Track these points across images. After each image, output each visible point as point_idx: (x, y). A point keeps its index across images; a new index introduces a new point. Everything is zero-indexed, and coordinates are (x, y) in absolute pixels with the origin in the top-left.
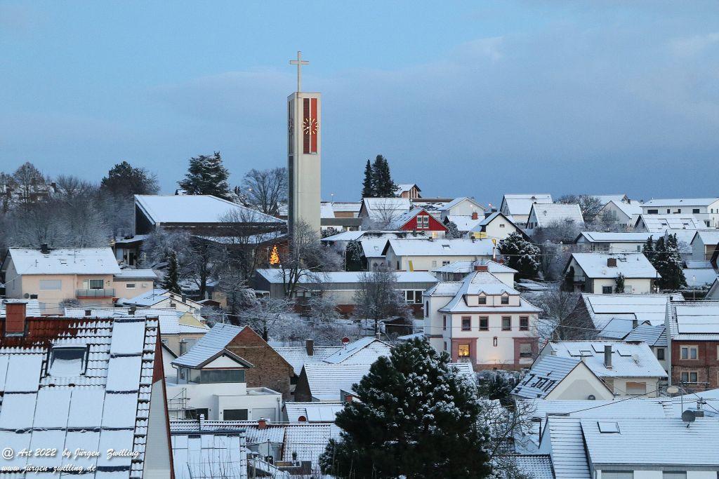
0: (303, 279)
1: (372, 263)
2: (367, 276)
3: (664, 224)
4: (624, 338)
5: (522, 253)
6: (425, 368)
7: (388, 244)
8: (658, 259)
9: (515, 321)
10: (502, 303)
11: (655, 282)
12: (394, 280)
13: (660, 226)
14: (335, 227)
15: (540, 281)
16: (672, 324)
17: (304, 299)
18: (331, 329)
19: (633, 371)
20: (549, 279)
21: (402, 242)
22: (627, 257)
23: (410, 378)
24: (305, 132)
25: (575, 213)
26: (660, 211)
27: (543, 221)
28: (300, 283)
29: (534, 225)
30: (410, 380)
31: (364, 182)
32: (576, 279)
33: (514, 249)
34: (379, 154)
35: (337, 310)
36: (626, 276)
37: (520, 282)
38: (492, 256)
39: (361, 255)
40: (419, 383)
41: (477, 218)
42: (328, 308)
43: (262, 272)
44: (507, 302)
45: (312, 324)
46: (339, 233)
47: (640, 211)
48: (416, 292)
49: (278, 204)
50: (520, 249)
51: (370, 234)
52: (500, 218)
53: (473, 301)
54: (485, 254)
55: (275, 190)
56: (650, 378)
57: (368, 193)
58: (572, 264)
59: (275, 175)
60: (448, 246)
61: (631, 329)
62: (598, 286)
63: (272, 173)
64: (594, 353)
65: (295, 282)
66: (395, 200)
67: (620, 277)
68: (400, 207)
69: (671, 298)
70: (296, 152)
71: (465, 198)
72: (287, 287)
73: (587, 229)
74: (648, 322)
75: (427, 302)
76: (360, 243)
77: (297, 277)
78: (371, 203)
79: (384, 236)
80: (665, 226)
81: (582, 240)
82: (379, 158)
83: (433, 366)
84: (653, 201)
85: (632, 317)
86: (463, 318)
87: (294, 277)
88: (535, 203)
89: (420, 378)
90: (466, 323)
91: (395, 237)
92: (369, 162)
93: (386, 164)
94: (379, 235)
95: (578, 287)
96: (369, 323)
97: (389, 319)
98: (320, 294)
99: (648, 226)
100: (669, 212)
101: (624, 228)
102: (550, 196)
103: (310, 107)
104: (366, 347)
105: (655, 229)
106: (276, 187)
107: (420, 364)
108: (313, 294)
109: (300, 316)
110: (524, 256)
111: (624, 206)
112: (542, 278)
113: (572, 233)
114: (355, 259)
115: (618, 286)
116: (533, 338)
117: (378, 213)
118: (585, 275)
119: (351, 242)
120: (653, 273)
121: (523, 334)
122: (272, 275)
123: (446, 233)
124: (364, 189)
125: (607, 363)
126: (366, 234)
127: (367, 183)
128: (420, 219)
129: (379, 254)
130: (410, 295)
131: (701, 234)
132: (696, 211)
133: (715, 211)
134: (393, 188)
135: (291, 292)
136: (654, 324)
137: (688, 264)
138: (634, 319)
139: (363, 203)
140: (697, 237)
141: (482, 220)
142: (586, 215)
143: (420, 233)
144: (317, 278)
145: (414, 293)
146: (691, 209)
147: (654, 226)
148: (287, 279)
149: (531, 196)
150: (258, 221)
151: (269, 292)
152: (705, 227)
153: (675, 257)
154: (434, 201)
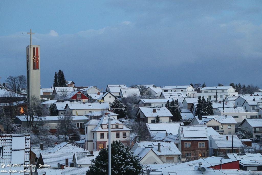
0: (35, 120)
1: (60, 112)
2: (62, 118)
3: (171, 96)
4: (163, 140)
5: (120, 108)
6: (121, 152)
7: (67, 105)
8: (172, 109)
9: (121, 134)
10: (116, 127)
11: (171, 118)
12: (72, 119)
13: (169, 96)
14: (44, 99)
15: (127, 118)
16: (181, 134)
17: (36, 128)
18: (48, 139)
19: (169, 153)
20: (130, 118)
21: (73, 104)
22: (160, 108)
23: (115, 156)
24: (34, 61)
25: (137, 92)
26: (168, 90)
27: (125, 95)
28: (34, 121)
29: (121, 96)
30: (116, 157)
31: (54, 80)
32: (141, 117)
33: (117, 106)
34: (60, 69)
35: (50, 132)
36: (160, 116)
37: (119, 119)
38: (109, 109)
39: (56, 109)
40: (119, 158)
41: (99, 94)
42: (46, 131)
43: (19, 117)
44: (118, 127)
45: (39, 137)
46: (46, 101)
47: (161, 91)
49: (20, 90)
50: (119, 106)
51: (59, 101)
52: (109, 94)
53: (105, 127)
54: (106, 108)
55: (19, 84)
56: (175, 155)
57: (56, 85)
58: (139, 111)
59: (19, 78)
60: (91, 105)
61: (165, 137)
62: (150, 120)
63: (18, 77)
64: (154, 146)
65: (32, 120)
66: (68, 88)
67: (158, 117)
68: (70, 90)
69: (181, 124)
70: (30, 69)
71: (93, 87)
72: (29, 123)
73: (142, 98)
74: (171, 134)
75: (86, 127)
76: (55, 105)
77: (33, 118)
78: (58, 89)
79: (65, 102)
81: (141, 102)
82: (60, 71)
83: (124, 151)
84: (165, 87)
85: (165, 132)
86: (101, 133)
87: (32, 119)
88: (122, 88)
89: (119, 156)
90: (102, 136)
91: (69, 102)
92: (56, 73)
93: (63, 73)
94: (63, 101)
95: (142, 121)
96: (62, 137)
97: (71, 135)
98: (42, 125)
99: (165, 96)
100: (172, 91)
101: (155, 97)
102: (125, 85)
103: (35, 51)
104: (65, 146)
105: (168, 97)
106: (20, 83)
107: (119, 151)
108: (39, 125)
109: (35, 134)
110: (121, 109)
111: (154, 89)
112: (127, 117)
113: (136, 99)
114: (54, 111)
115: (157, 120)
116: (128, 141)
117: (61, 93)
118: (144, 116)
119: (52, 105)
120: (171, 115)
121: (124, 139)
122: (23, 118)
123: (88, 100)
124: (54, 83)
125: (159, 150)
126: (57, 101)
127: (55, 81)
128: (78, 95)
129: (63, 109)
130: (78, 125)
131: (186, 99)
132: (182, 91)
133: (189, 90)
134: (66, 83)
135: (31, 125)
136: (174, 134)
137: (182, 111)
138: (166, 132)
139: (54, 89)
140: (184, 100)
141: (102, 95)
142: (141, 93)
143: (79, 101)
144: (41, 119)
145: (80, 124)
146: (180, 90)
147: (167, 96)
148: (29, 120)
149: (118, 85)
150: (17, 97)
151: (21, 125)
152: (186, 97)
153: (178, 108)
154: (80, 88)
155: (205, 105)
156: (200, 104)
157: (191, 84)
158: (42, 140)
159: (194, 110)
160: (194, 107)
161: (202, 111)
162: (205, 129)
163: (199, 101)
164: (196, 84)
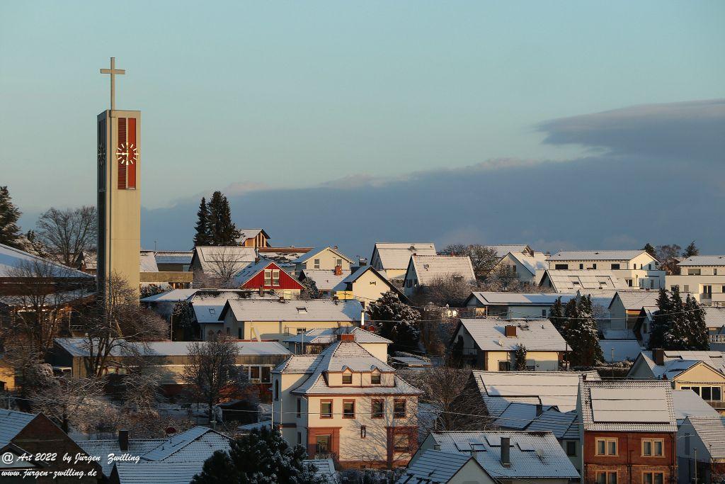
0: (116, 352)
1: (207, 330)
2: (200, 347)
3: (575, 283)
4: (526, 427)
5: (398, 318)
6: (273, 466)
7: (227, 306)
8: (568, 327)
9: (389, 405)
10: (373, 382)
11: (564, 356)
13: (571, 285)
14: (158, 284)
15: (420, 354)
16: (586, 410)
17: (117, 377)
20: (432, 352)
21: (246, 304)
22: (529, 324)
24: (120, 161)
25: (464, 268)
26: (570, 265)
27: (424, 278)
28: (112, 357)
29: (413, 283)
31: (197, 226)
32: (466, 352)
33: (388, 313)
34: (218, 190)
35: (160, 392)
36: (528, 348)
37: (395, 355)
38: (361, 322)
39: (193, 320)
41: (340, 273)
42: (149, 388)
43: (62, 342)
44: (379, 382)
45: (127, 410)
46: (163, 291)
47: (546, 266)
48: (263, 368)
49: (84, 254)
50: (396, 313)
51: (205, 293)
52: (369, 273)
53: (335, 379)
54: (352, 319)
55: (81, 236)
56: (558, 478)
57: (202, 240)
58: (461, 333)
59: (80, 216)
60: (304, 309)
61: (534, 416)
62: (493, 361)
63: (77, 213)
64: (487, 447)
65: (106, 354)
66: (236, 250)
67: (521, 350)
68: (243, 256)
69: (585, 377)
70: (108, 187)
71: (326, 248)
72: (94, 361)
73: (479, 288)
74: (555, 408)
75: (277, 381)
76: (191, 304)
77: (109, 348)
78: (205, 253)
79: (222, 295)
80: (577, 286)
81: (473, 302)
82: (217, 195)
83: (285, 463)
84: (563, 253)
85: (535, 401)
86: (322, 401)
87: (104, 349)
88: (415, 254)
89: (267, 479)
90: (327, 411)
91: (236, 296)
92: (203, 200)
93: (225, 203)
94: (216, 294)
95: (468, 362)
96: (202, 409)
97: (228, 403)
98: (139, 371)
99: (556, 285)
100: (581, 267)
101: (525, 286)
102: (433, 246)
103: (126, 129)
104: (198, 439)
106: (82, 233)
107: (267, 462)
108: (129, 370)
109: (112, 400)
110: (401, 322)
111: (525, 260)
112: (423, 350)
113: (461, 293)
114: (185, 326)
115: (517, 362)
116: (411, 428)
117: (215, 266)
118: (476, 346)
119: (179, 304)
120: (562, 344)
121: (398, 422)
122: (75, 346)
123: (302, 292)
124: (197, 235)
125: (504, 459)
126: (198, 294)
127: (201, 228)
128: (268, 274)
129: (215, 319)
130: (255, 371)
131: (621, 295)
132: (615, 267)
133: (638, 267)
134: (235, 234)
135: (100, 368)
136: (563, 410)
137: (606, 333)
138: (539, 403)
139: (195, 253)
140: (616, 299)
141: (347, 276)
142: (479, 270)
143: (268, 293)
144: (134, 350)
145: (260, 369)
146: (609, 264)
147: (563, 285)
148: (96, 351)
149: (409, 246)
150: (57, 276)
151: (70, 368)
152: (626, 287)
153: (589, 325)
154: (286, 252)
155: (680, 315)
156: (663, 312)
157: (648, 245)
158: (134, 417)
159: (645, 332)
160: (645, 322)
161: (671, 336)
162: (664, 396)
163: (663, 301)
164: (664, 247)
